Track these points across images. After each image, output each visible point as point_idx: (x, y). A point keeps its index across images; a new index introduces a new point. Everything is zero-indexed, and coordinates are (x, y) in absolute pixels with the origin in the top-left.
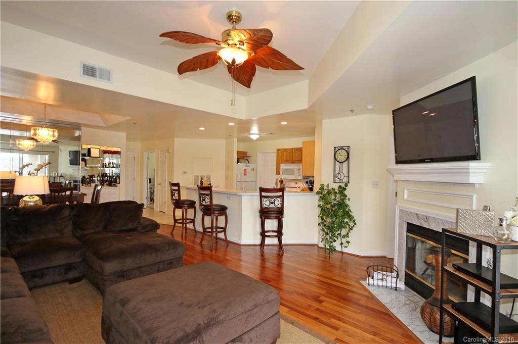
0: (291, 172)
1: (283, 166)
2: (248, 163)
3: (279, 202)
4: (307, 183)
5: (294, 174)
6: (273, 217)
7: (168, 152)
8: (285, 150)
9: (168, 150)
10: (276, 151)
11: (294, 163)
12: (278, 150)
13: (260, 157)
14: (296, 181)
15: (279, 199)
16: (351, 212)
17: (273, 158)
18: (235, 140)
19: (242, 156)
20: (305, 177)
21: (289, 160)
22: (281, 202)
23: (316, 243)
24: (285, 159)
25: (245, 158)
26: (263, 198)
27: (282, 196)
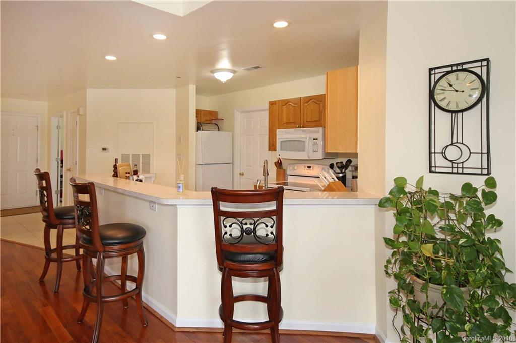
0: (298, 145)
1: (282, 134)
2: (219, 130)
3: (269, 229)
4: (332, 166)
5: (304, 151)
6: (253, 270)
7: (78, 114)
8: (286, 102)
9: (78, 110)
10: (267, 106)
11: (303, 127)
12: (272, 103)
13: (239, 119)
14: (309, 163)
15: (270, 222)
16: (508, 270)
17: (264, 119)
18: (192, 88)
19: (208, 118)
20: (329, 156)
21: (294, 123)
22: (274, 230)
23: (373, 332)
24: (285, 120)
25: (214, 122)
26: (222, 218)
27: (278, 213)
